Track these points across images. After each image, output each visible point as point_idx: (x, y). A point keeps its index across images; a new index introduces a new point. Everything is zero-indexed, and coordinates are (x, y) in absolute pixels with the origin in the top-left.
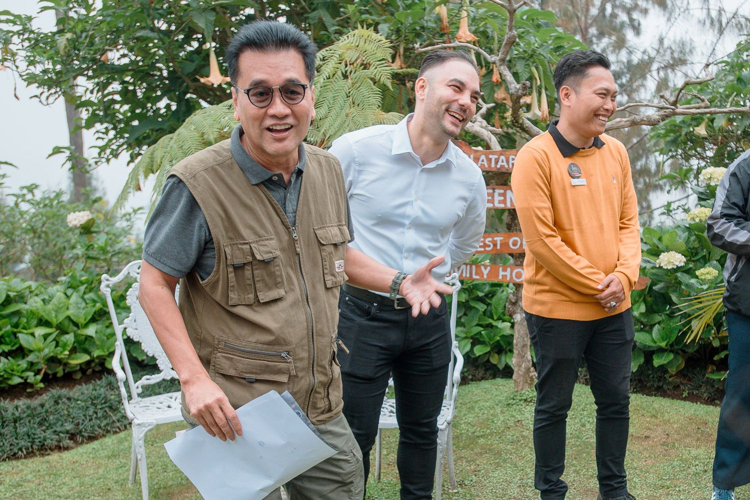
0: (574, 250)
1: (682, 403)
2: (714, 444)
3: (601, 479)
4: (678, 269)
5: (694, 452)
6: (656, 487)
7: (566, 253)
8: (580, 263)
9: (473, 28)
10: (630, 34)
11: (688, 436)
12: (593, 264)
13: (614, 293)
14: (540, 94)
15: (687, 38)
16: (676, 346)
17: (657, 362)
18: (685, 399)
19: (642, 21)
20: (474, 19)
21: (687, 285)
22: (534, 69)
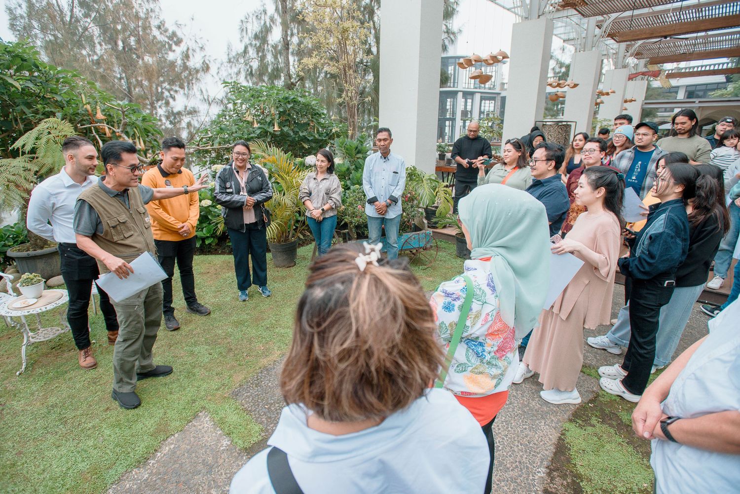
0: (169, 214)
1: (219, 256)
2: (234, 270)
3: (186, 299)
4: (209, 206)
5: (227, 275)
6: (216, 292)
7: (165, 216)
8: (171, 219)
9: (104, 113)
10: (171, 100)
11: (224, 269)
12: (177, 219)
13: (185, 231)
14: (139, 139)
15: (196, 106)
16: (213, 236)
17: (207, 242)
18: (220, 254)
19: (176, 95)
20: (104, 110)
21: (214, 212)
22: (135, 129)
